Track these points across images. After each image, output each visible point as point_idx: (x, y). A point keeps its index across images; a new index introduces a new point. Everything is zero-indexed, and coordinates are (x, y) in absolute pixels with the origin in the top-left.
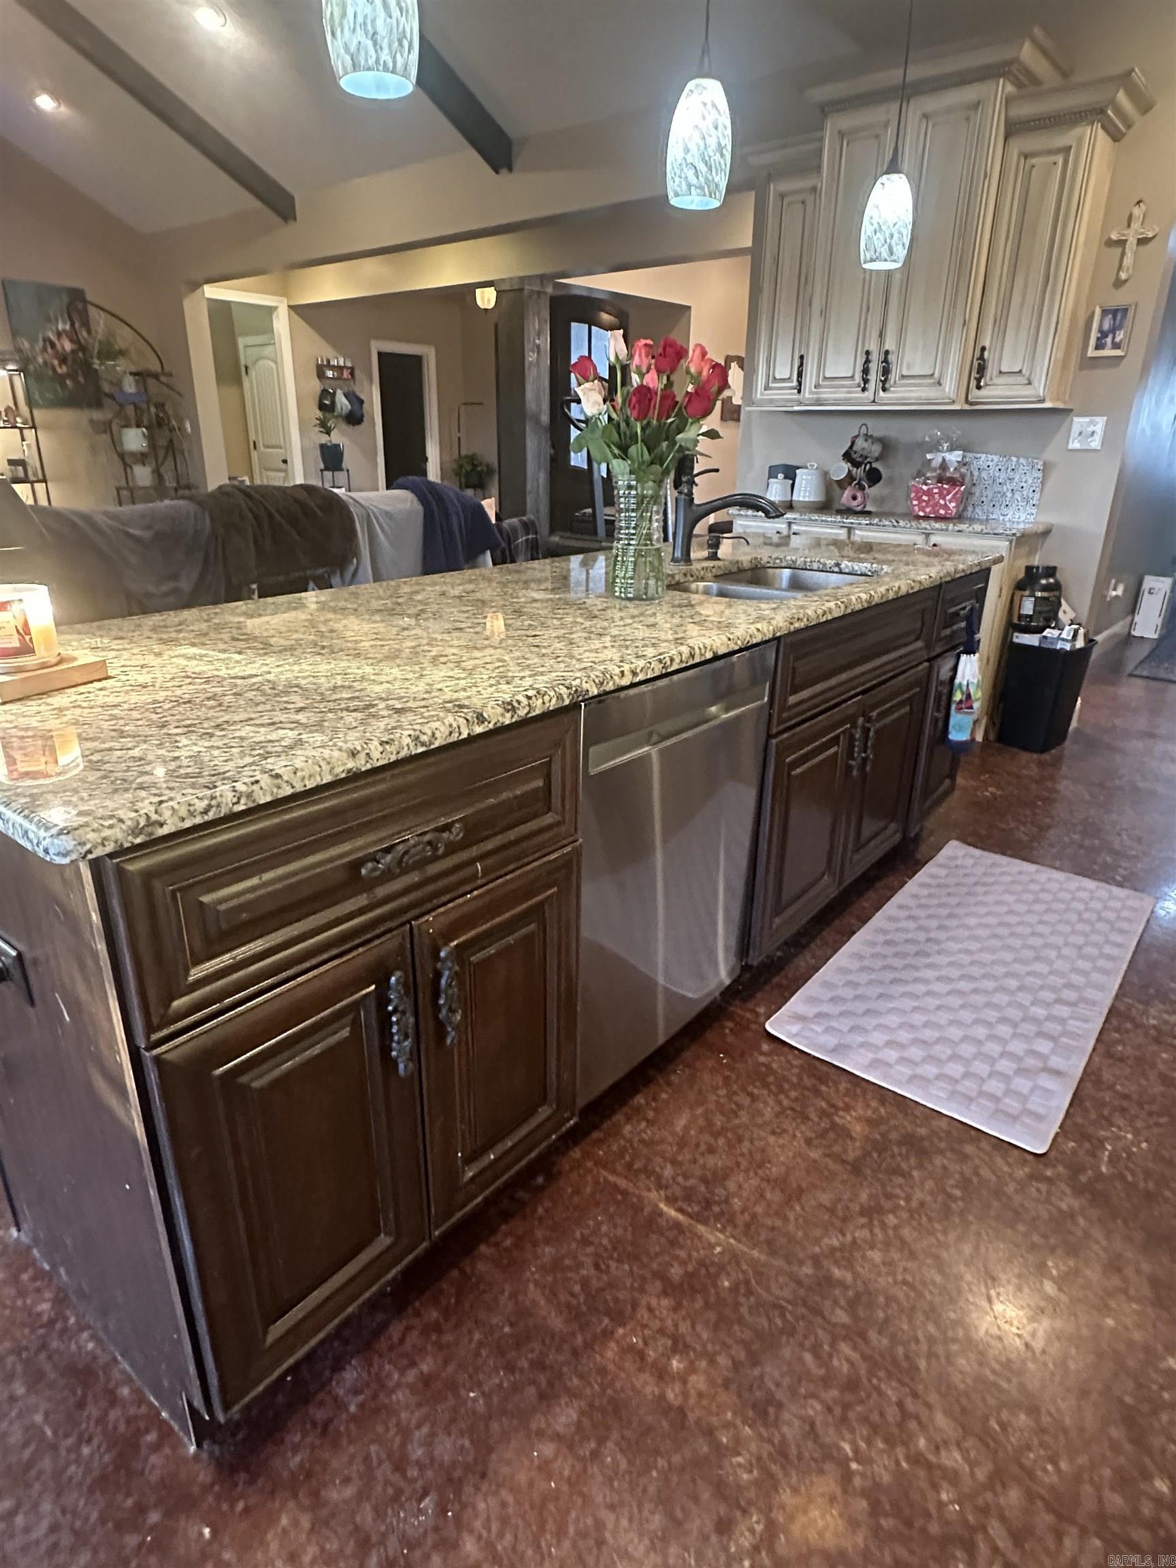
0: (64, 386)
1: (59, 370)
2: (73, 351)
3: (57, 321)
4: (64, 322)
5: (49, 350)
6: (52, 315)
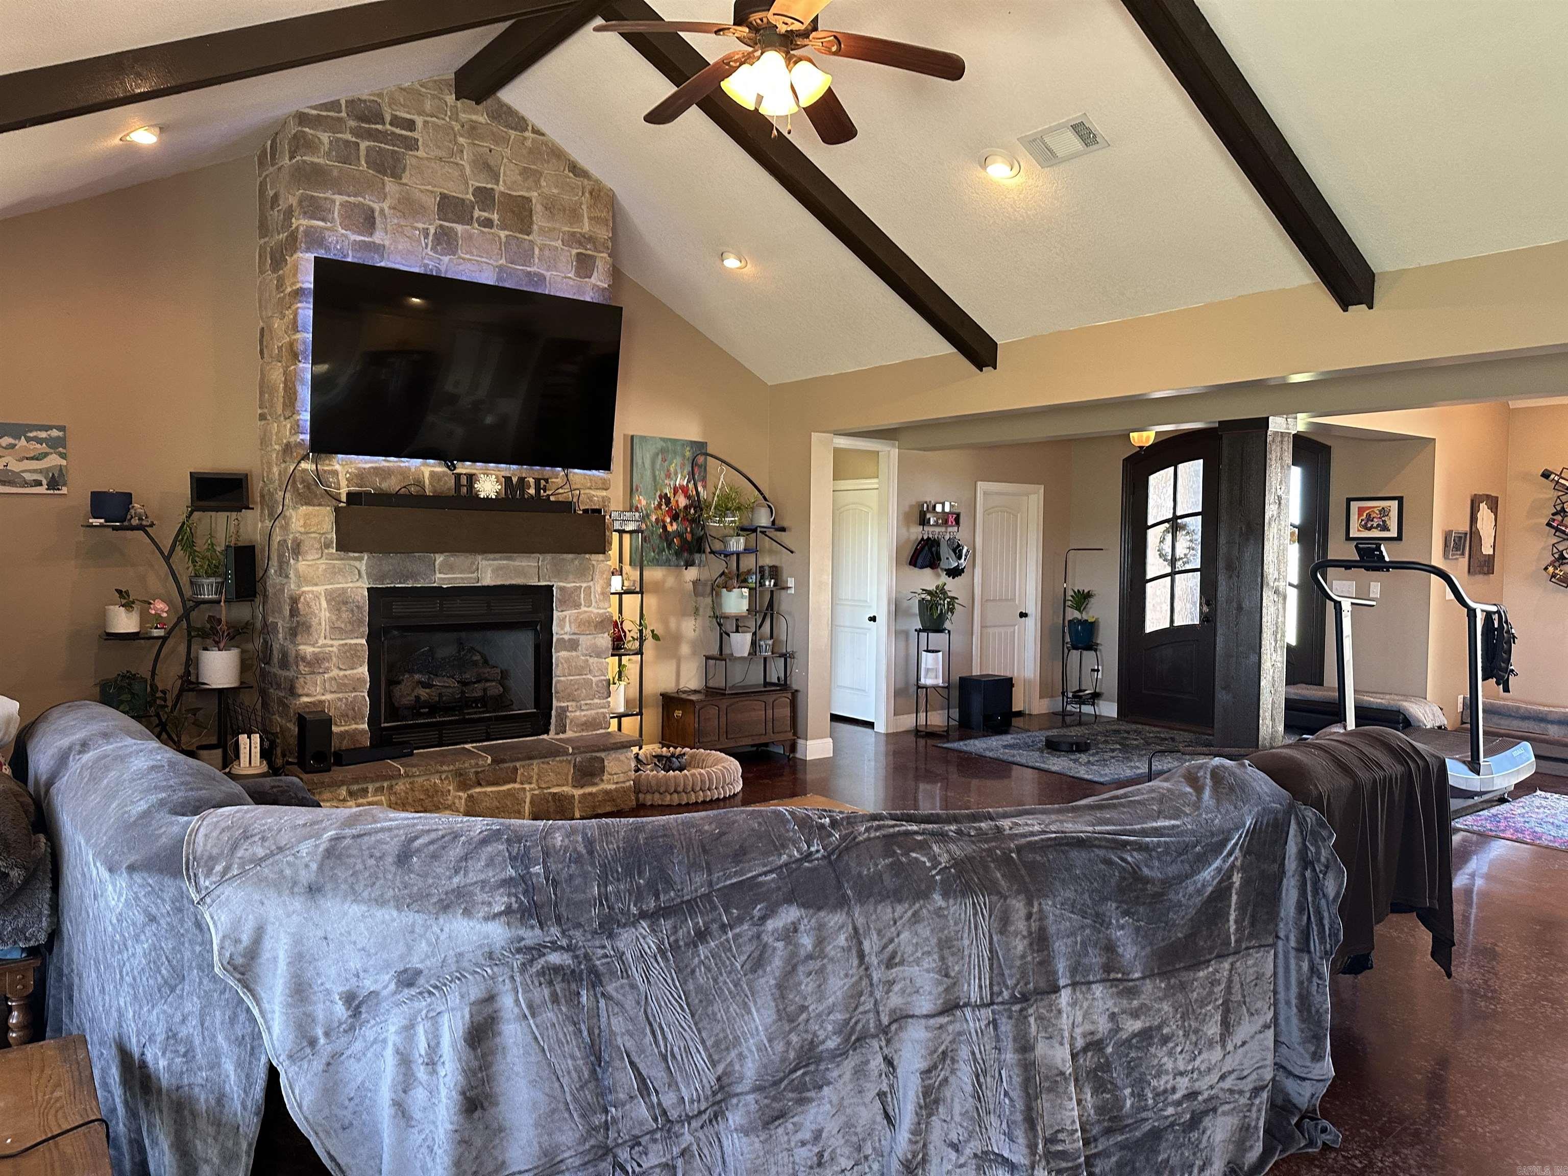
0: (670, 545)
1: (670, 529)
2: (686, 507)
3: (676, 474)
4: (683, 477)
5: (664, 507)
6: (672, 470)
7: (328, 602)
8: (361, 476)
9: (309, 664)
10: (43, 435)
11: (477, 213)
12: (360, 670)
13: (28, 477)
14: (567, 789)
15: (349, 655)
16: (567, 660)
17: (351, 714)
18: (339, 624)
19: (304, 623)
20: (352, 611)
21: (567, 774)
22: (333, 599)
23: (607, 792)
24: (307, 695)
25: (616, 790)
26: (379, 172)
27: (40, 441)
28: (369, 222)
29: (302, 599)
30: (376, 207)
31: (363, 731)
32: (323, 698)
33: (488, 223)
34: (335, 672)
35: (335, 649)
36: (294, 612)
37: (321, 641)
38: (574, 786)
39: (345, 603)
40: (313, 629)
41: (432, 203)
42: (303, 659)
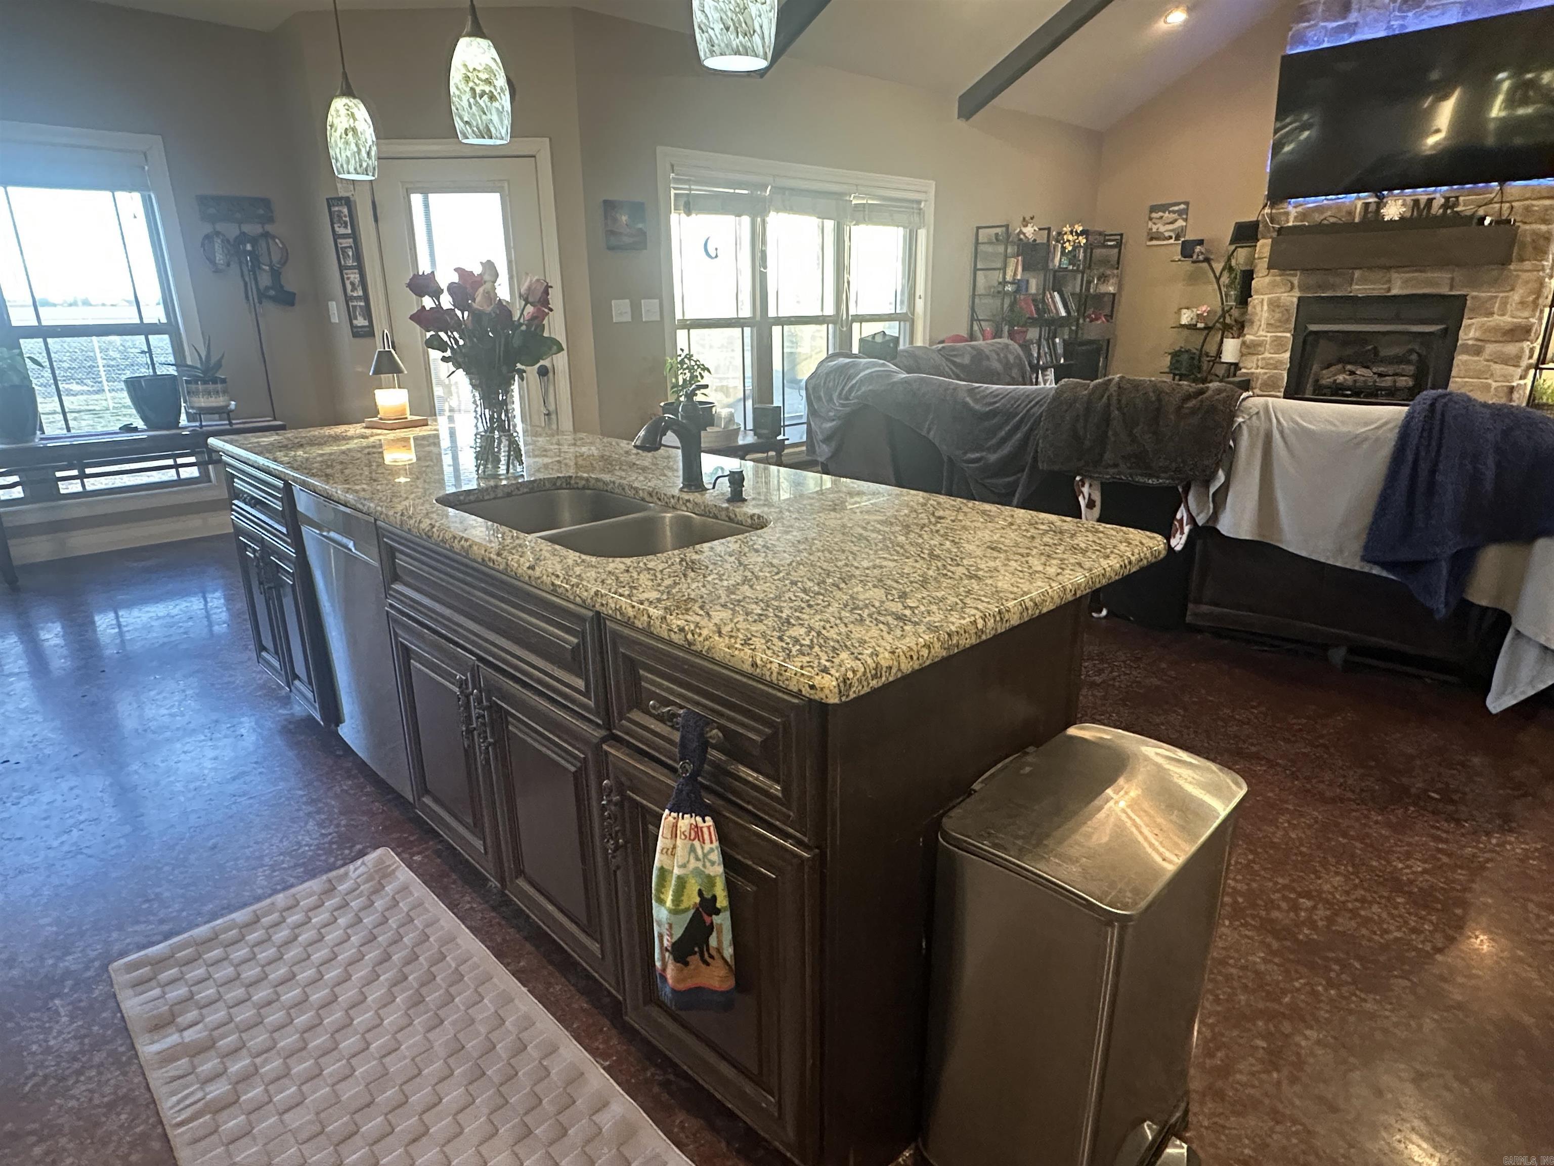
7: (1269, 305)
8: (1306, 213)
10: (1176, 208)
12: (1285, 355)
13: (1167, 234)
15: (1278, 345)
16: (1465, 363)
18: (1272, 322)
19: (1249, 318)
20: (1282, 313)
22: (1273, 303)
27: (1174, 212)
28: (1347, 7)
34: (1267, 355)
35: (1268, 339)
37: (1260, 333)
39: (1278, 306)
40: (1254, 323)
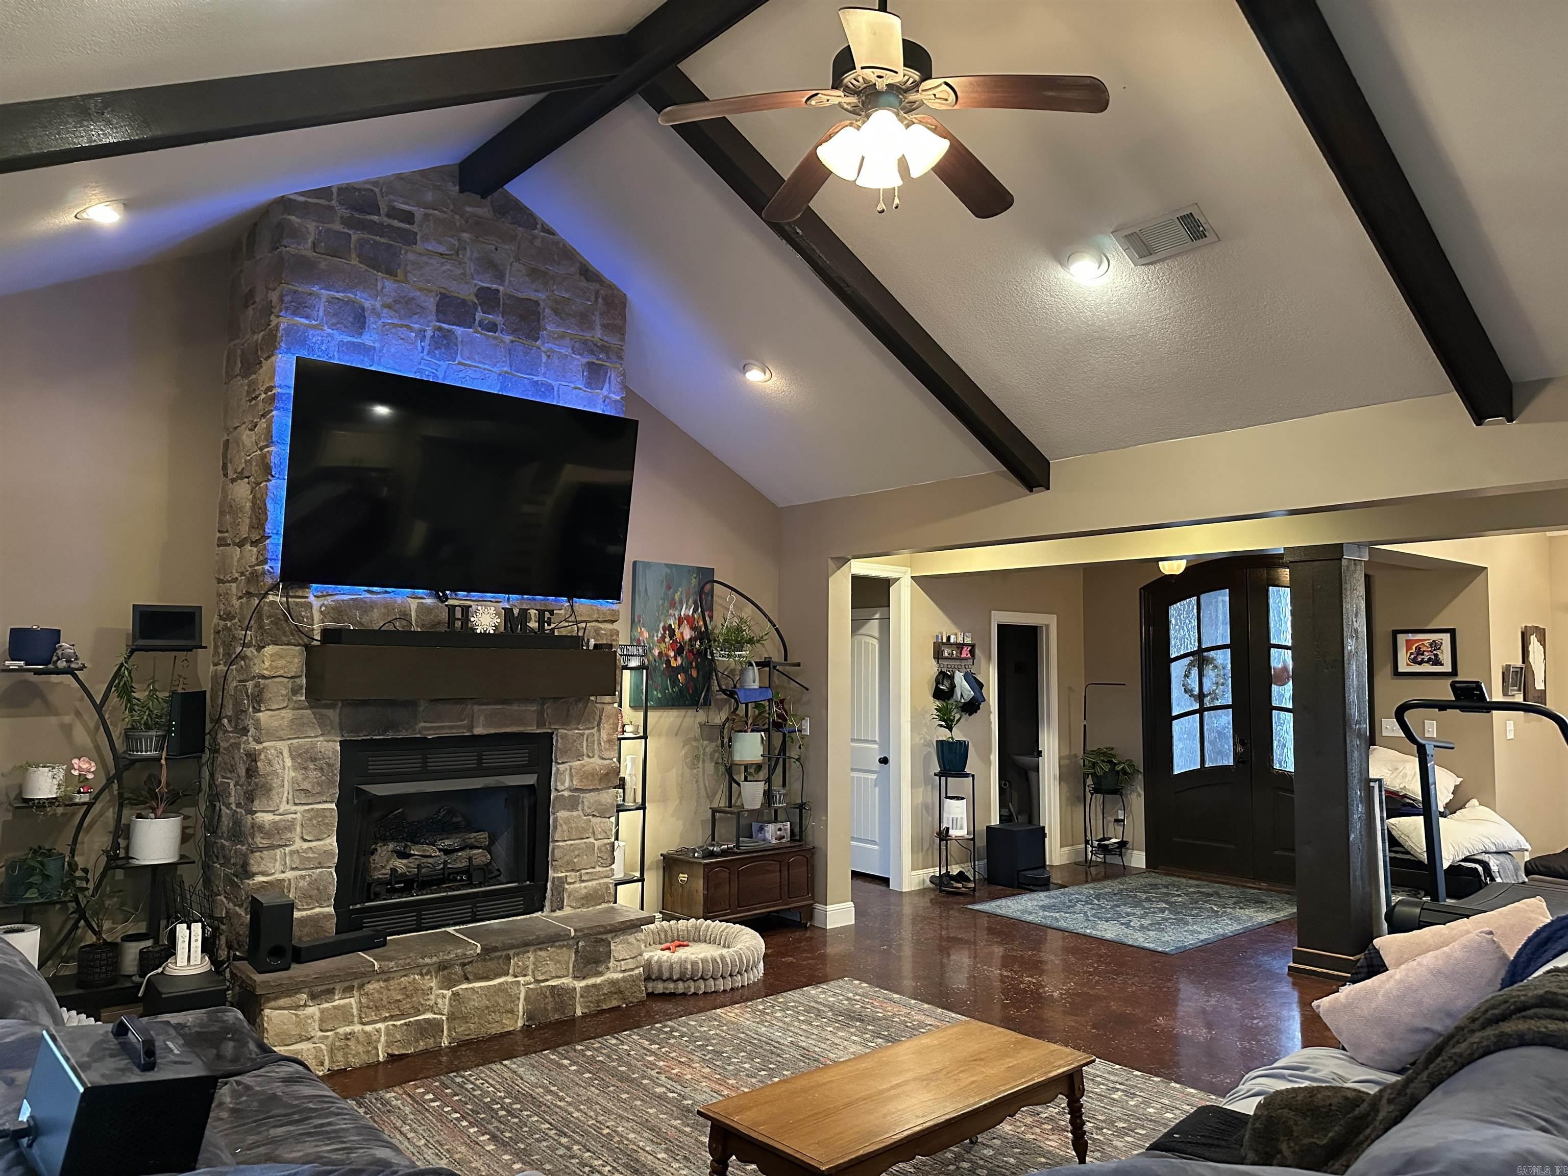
0: (675, 682)
1: (674, 664)
2: (692, 640)
3: (681, 605)
5: (667, 640)
7: (293, 758)
8: (338, 611)
9: (268, 835)
11: (479, 315)
12: (328, 841)
14: (567, 981)
15: (315, 821)
16: (567, 821)
17: (313, 895)
18: (306, 785)
19: (263, 786)
20: (322, 769)
21: (568, 962)
22: (300, 755)
23: (613, 983)
24: (264, 874)
25: (624, 980)
26: (373, 268)
28: (359, 321)
29: (262, 757)
30: (367, 304)
31: (327, 916)
32: (282, 876)
33: (493, 327)
34: (299, 845)
35: (298, 816)
36: (251, 772)
37: (284, 807)
38: (575, 978)
39: (313, 760)
40: (274, 792)
41: (431, 303)
42: (261, 828)
